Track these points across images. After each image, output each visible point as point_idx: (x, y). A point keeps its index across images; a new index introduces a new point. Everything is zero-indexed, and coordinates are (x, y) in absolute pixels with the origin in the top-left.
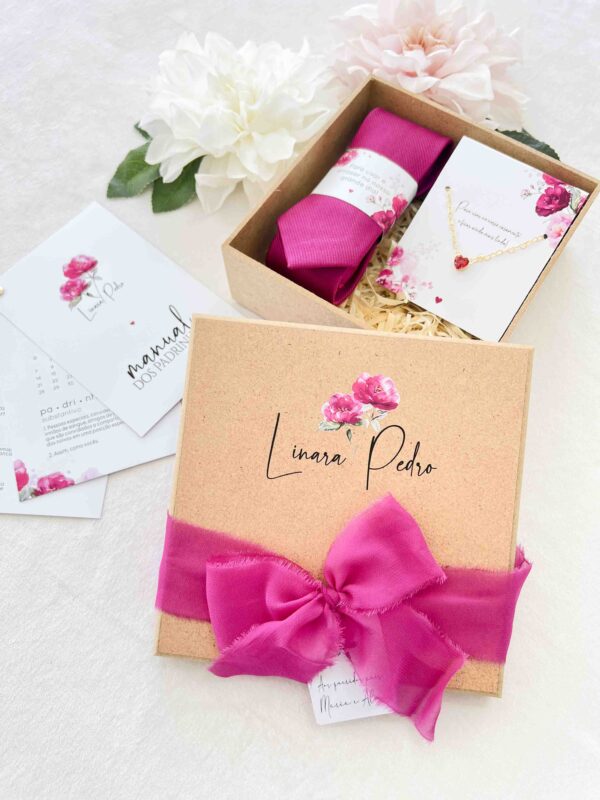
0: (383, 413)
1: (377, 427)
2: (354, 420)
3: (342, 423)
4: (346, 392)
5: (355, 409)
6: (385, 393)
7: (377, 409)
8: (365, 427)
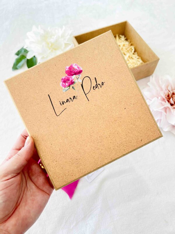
0: (79, 75)
1: (80, 81)
2: (72, 83)
3: (69, 86)
4: (65, 76)
5: (71, 79)
6: (76, 69)
8: (77, 83)
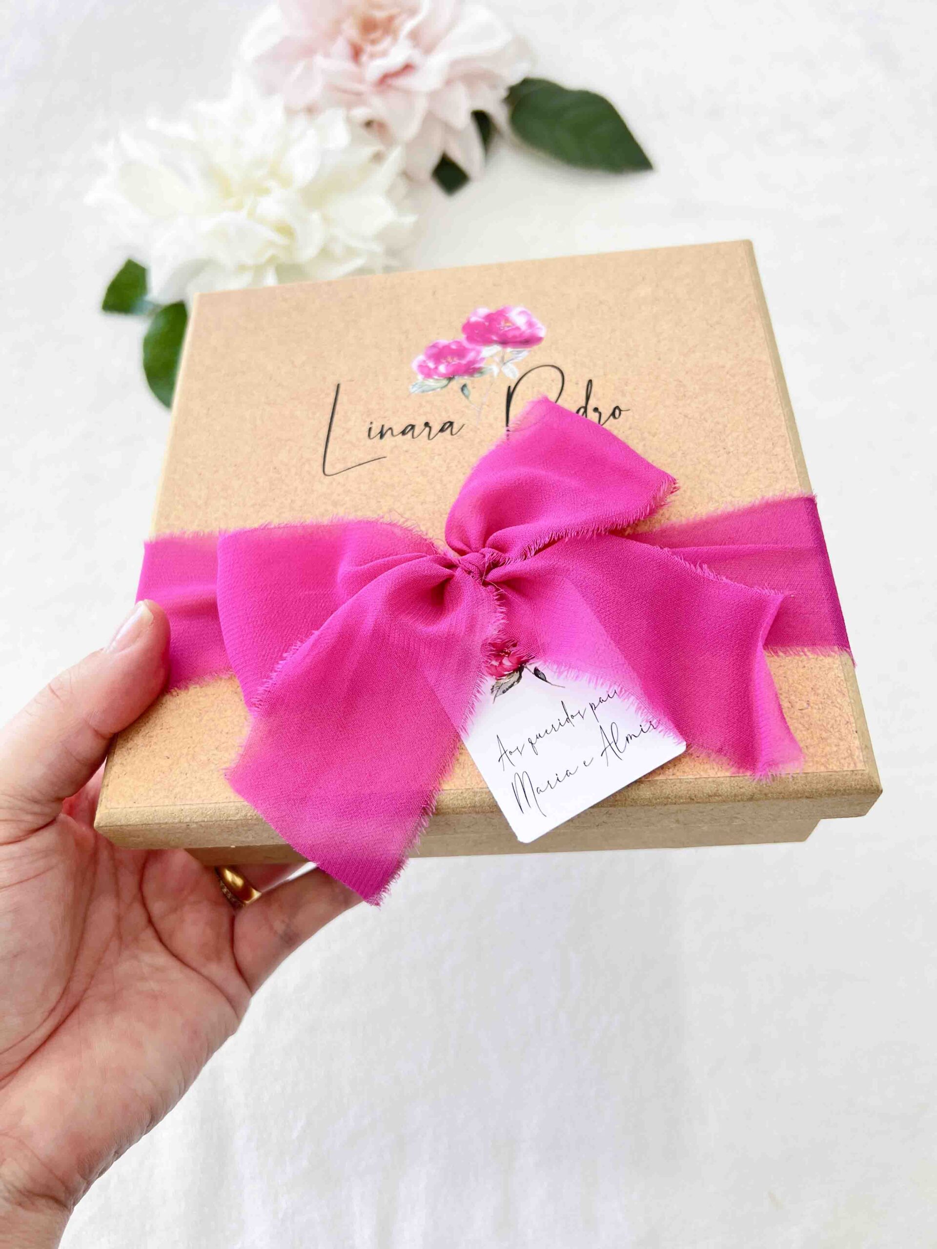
0: (519, 352)
1: (512, 373)
2: (471, 369)
3: (450, 379)
4: (452, 337)
5: (471, 356)
6: (518, 328)
7: (509, 350)
8: (492, 376)
